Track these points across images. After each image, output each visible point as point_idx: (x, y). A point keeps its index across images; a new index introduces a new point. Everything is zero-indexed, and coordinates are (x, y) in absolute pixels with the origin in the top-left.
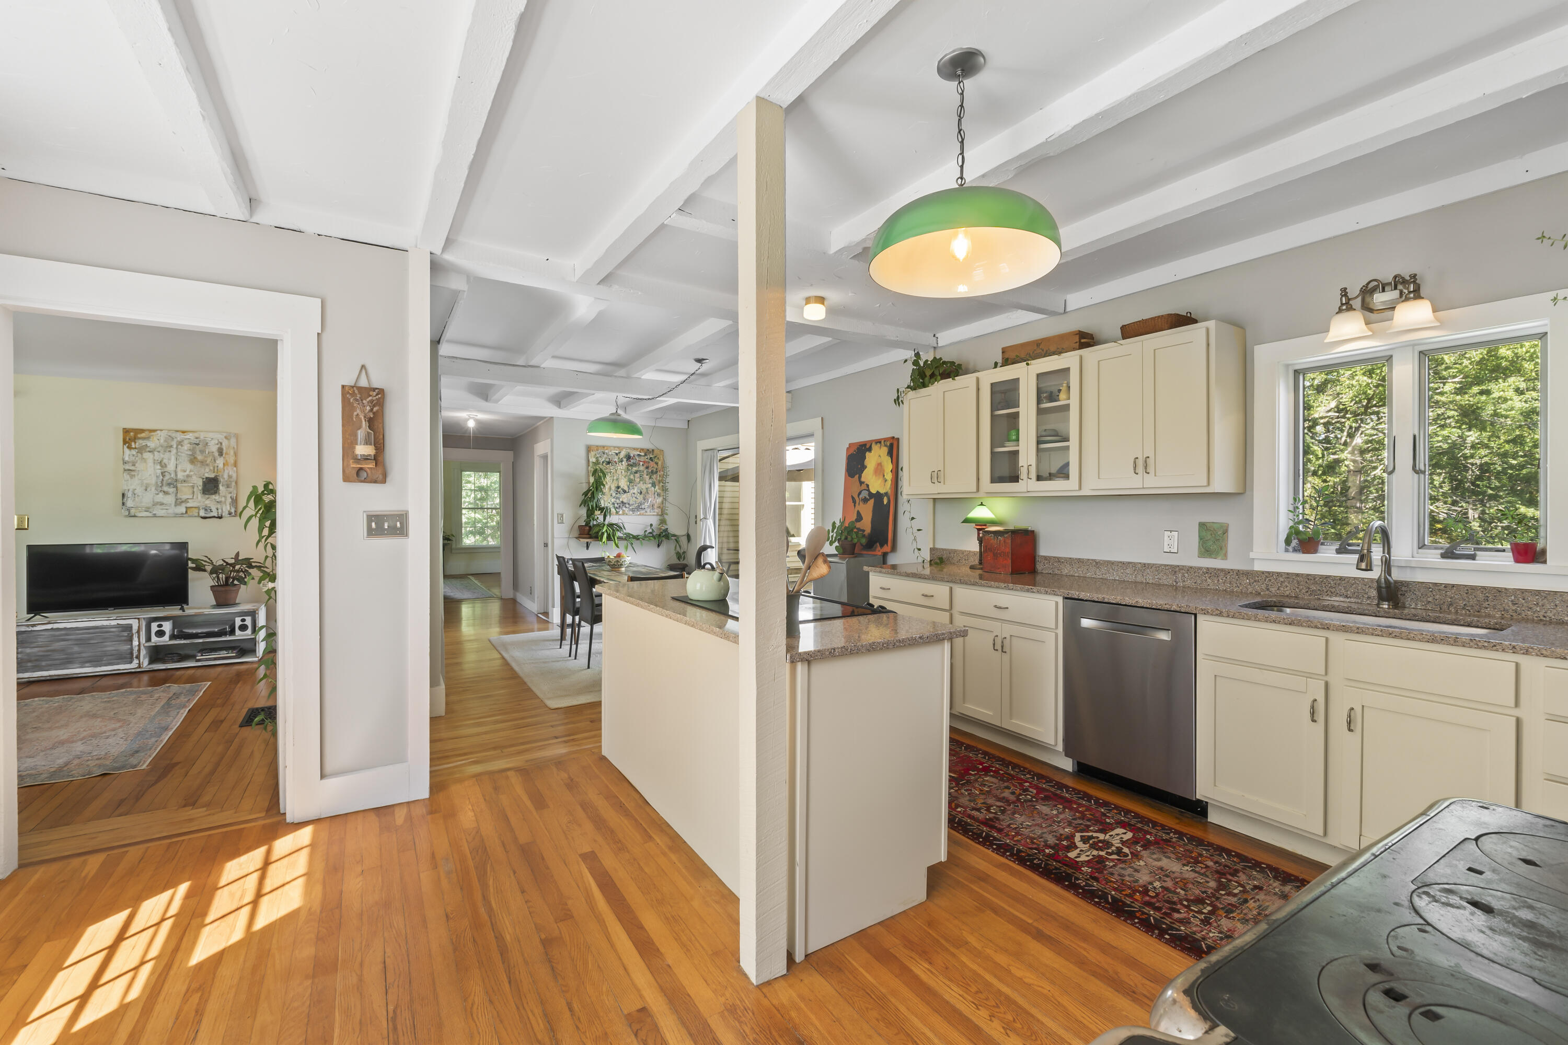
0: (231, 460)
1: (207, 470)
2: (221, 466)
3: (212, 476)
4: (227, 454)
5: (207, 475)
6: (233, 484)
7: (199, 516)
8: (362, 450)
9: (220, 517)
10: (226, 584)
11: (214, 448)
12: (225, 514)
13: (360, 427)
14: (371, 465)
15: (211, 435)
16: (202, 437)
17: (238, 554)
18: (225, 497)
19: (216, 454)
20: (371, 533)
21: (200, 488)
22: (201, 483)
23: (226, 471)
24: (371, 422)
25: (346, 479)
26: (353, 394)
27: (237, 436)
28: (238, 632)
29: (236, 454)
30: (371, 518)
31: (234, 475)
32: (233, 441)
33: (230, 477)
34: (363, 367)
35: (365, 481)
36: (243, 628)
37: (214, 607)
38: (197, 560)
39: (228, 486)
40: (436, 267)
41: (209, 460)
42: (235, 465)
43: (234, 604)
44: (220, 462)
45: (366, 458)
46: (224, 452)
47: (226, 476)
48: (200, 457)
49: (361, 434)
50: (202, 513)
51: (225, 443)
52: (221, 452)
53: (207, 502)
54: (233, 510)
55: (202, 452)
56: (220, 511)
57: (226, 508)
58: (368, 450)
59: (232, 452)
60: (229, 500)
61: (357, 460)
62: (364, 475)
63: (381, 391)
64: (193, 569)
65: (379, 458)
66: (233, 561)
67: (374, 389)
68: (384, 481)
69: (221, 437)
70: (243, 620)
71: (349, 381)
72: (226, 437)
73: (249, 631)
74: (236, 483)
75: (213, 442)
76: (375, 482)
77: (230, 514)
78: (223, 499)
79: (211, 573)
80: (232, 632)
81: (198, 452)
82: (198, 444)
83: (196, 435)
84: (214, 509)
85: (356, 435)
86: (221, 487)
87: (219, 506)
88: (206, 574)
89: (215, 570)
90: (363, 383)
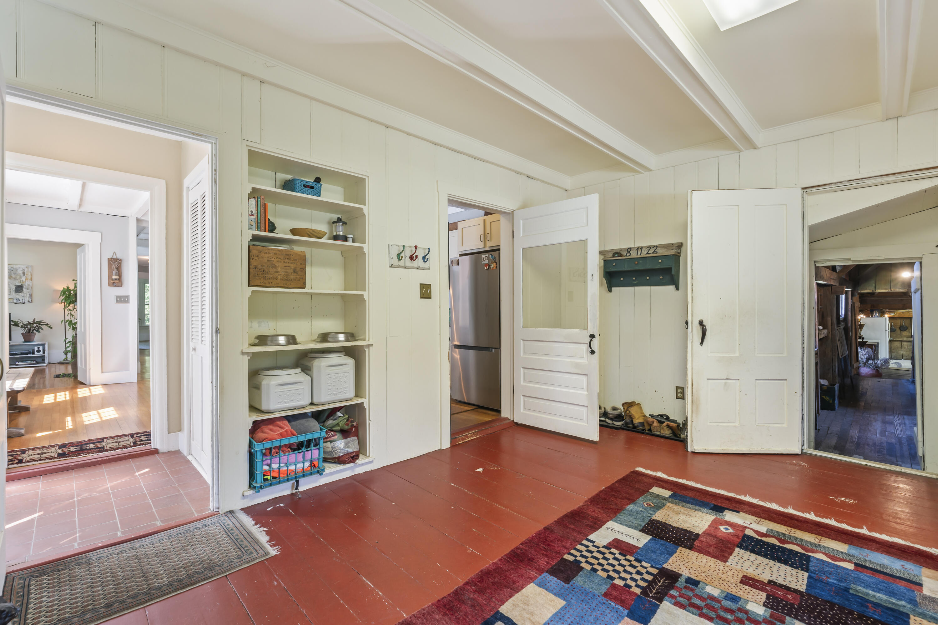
0: (29, 278)
1: (17, 282)
2: (24, 280)
3: (20, 284)
4: (27, 274)
5: (17, 284)
6: (30, 288)
7: (13, 302)
8: (114, 277)
9: (24, 303)
10: (29, 332)
11: (20, 272)
12: (26, 301)
13: (114, 270)
14: (118, 281)
15: (19, 266)
16: (14, 267)
17: (35, 319)
18: (26, 294)
19: (22, 275)
20: (117, 302)
21: (14, 290)
22: (14, 288)
23: (27, 283)
24: (117, 269)
25: (109, 285)
26: (112, 261)
27: (32, 267)
28: (36, 353)
29: (31, 275)
30: (117, 297)
31: (31, 284)
32: (30, 269)
33: (28, 285)
34: (114, 252)
35: (115, 286)
36: (38, 351)
37: (23, 342)
38: (15, 321)
39: (28, 289)
40: (138, 220)
41: (18, 277)
42: (31, 279)
43: (33, 341)
44: (24, 278)
45: (116, 279)
46: (26, 274)
47: (26, 285)
48: (13, 276)
49: (114, 272)
50: (15, 301)
51: (26, 270)
52: (24, 274)
53: (17, 296)
54: (30, 300)
55: (15, 274)
56: (24, 300)
57: (27, 299)
58: (117, 277)
59: (29, 274)
60: (28, 295)
61: (113, 280)
62: (115, 284)
63: (121, 260)
64: (13, 325)
65: (120, 279)
66: (32, 322)
67: (118, 259)
68: (121, 286)
69: (24, 267)
70: (39, 348)
71: (110, 257)
72: (26, 267)
73: (41, 353)
74: (32, 287)
75: (20, 269)
76: (119, 286)
77: (29, 301)
78: (25, 295)
79: (22, 327)
80: (33, 353)
81: (12, 274)
82: (12, 270)
83: (12, 266)
84: (21, 299)
85: (112, 272)
86: (24, 289)
87: (23, 298)
88: (19, 328)
89: (24, 326)
90: (115, 257)
